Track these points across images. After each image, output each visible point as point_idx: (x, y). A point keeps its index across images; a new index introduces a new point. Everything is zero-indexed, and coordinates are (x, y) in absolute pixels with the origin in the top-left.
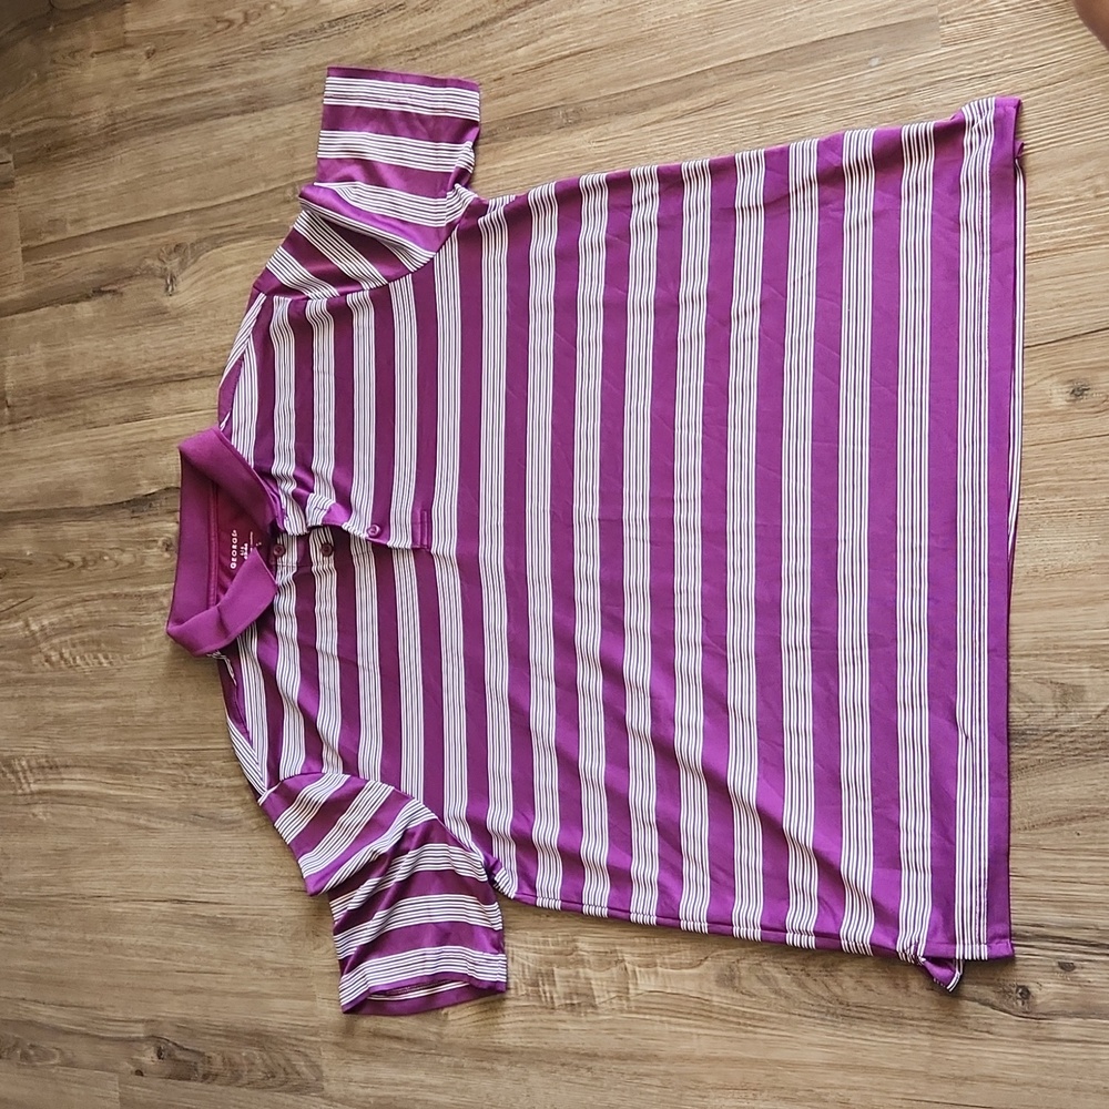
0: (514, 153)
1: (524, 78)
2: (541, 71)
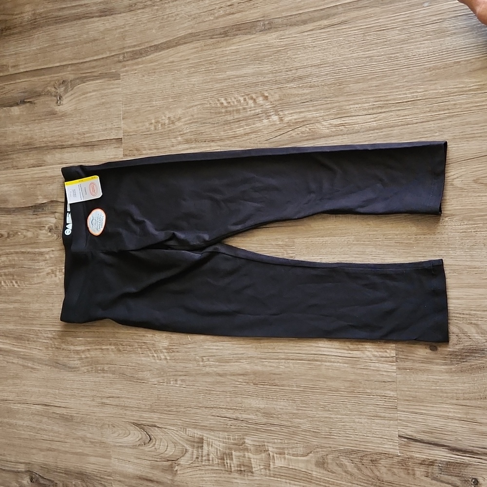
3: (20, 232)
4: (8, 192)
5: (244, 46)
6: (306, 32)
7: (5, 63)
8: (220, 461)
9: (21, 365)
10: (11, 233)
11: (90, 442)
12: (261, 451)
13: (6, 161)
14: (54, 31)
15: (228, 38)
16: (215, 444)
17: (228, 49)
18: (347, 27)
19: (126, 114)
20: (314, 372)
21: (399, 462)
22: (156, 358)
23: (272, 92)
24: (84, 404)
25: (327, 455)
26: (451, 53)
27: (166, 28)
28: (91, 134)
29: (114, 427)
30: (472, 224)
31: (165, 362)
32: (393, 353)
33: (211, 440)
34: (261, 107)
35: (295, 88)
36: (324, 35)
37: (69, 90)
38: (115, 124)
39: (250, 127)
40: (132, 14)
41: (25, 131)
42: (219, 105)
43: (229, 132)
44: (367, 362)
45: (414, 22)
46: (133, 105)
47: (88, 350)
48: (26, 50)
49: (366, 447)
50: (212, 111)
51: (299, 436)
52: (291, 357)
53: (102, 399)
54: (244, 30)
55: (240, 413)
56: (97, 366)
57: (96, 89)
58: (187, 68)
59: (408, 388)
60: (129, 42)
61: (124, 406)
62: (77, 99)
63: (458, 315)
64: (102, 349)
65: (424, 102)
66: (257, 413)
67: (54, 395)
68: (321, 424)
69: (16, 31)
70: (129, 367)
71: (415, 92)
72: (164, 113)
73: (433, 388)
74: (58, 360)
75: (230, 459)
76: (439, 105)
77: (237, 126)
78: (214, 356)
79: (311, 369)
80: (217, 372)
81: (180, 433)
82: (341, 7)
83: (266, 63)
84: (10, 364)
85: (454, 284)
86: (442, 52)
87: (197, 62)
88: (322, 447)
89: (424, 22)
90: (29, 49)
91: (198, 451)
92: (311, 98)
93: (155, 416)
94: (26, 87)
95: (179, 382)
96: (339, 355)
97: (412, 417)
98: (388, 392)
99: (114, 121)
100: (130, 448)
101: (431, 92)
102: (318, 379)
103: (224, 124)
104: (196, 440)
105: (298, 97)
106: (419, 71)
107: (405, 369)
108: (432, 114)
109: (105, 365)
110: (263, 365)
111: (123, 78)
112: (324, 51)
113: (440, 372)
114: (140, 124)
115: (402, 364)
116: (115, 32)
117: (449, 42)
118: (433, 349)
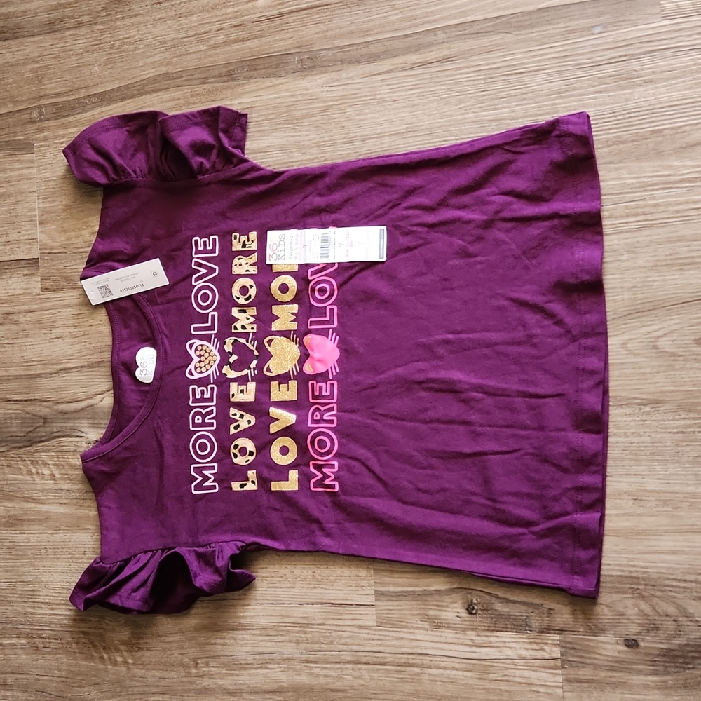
0: (251, 91)
1: (262, 26)
2: (279, 21)
5: (265, 97)
6: (379, 74)
15: (236, 83)
18: (454, 66)
19: (47, 216)
20: (408, 687)
22: (107, 661)
26: (646, 114)
27: (120, 64)
30: (694, 419)
31: (124, 669)
32: (557, 652)
38: (24, 233)
40: (55, 36)
44: (507, 669)
45: (576, 60)
52: (364, 660)
54: (265, 68)
60: (50, 86)
63: (675, 583)
70: (54, 679)
76: (626, 206)
78: (218, 657)
79: (403, 681)
80: (224, 686)
82: (441, 32)
83: (307, 128)
85: (665, 526)
86: (628, 113)
89: (595, 60)
96: (455, 654)
99: (24, 228)
101: (612, 183)
107: (580, 681)
108: (615, 222)
109: (8, 675)
110: (311, 674)
111: (40, 151)
112: (412, 109)
113: (647, 687)
114: (73, 234)
115: (572, 673)
116: (23, 69)
117: (641, 96)
118: (632, 644)
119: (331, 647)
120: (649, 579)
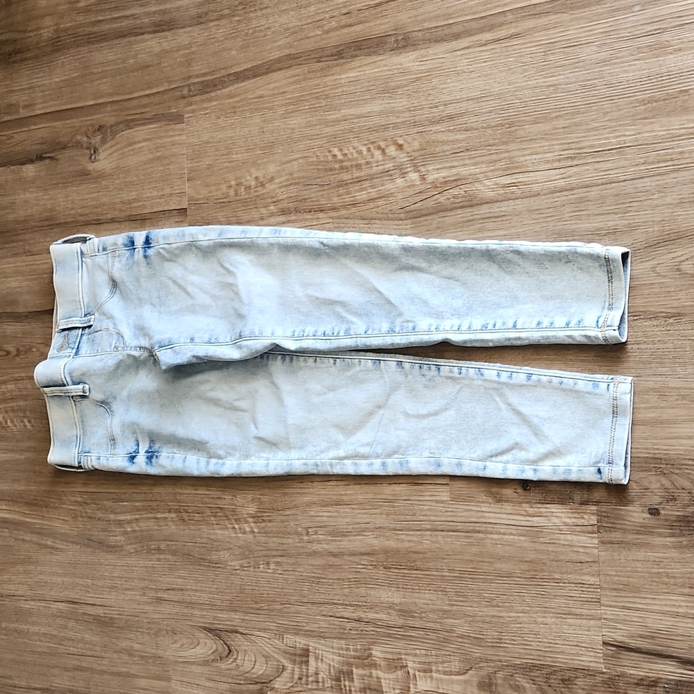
3: (35, 347)
4: (18, 290)
5: (367, 72)
6: (459, 50)
7: (13, 102)
8: (334, 682)
9: (35, 543)
10: (21, 349)
11: (139, 656)
12: (396, 667)
13: (15, 244)
14: (85, 55)
15: (344, 61)
16: (326, 658)
17: (343, 76)
18: (519, 42)
19: (193, 173)
20: (474, 550)
21: (604, 682)
22: (238, 531)
23: (409, 139)
24: (131, 600)
25: (495, 672)
26: (676, 77)
27: (252, 49)
28: (140, 203)
29: (175, 634)
31: (251, 536)
32: (594, 520)
33: (320, 652)
34: (393, 160)
35: (444, 131)
36: (486, 55)
37: (108, 139)
38: (176, 188)
39: (376, 189)
40: (202, 27)
41: (43, 199)
42: (330, 158)
43: (345, 197)
45: (619, 34)
46: (204, 160)
47: (137, 519)
48: (46, 82)
49: (554, 660)
50: (320, 167)
51: (453, 644)
52: (440, 528)
53: (157, 592)
54: (367, 48)
55: (365, 612)
56: (150, 543)
57: (148, 137)
58: (283, 105)
59: (617, 571)
60: (197, 68)
61: (190, 603)
62: (121, 152)
63: (690, 462)
64: (156, 518)
65: (635, 150)
66: (390, 611)
67: (85, 587)
68: (485, 626)
69: (29, 55)
70: (197, 545)
71: (622, 135)
72: (248, 171)
73: (654, 570)
74: (92, 535)
75: (349, 681)
76: (658, 154)
77: (357, 188)
78: (325, 526)
79: (470, 544)
80: (329, 550)
81: (274, 642)
82: (510, 14)
83: (401, 96)
84: (20, 542)
85: (684, 416)
86: (661, 77)
87: (298, 97)
88: (487, 661)
89: (633, 34)
90: (48, 82)
91: (301, 669)
92: (467, 146)
93: (237, 616)
94: (45, 136)
95: (272, 566)
96: (513, 523)
97: (622, 614)
98: (587, 578)
99: (175, 184)
100: (199, 665)
101: (646, 135)
102: (480, 559)
103: (339, 187)
104: (299, 652)
105: (448, 145)
106: (628, 104)
107: (612, 543)
108: (648, 167)
109: (161, 542)
110: (398, 539)
111: (189, 121)
112: (486, 79)
113: (665, 546)
114: (214, 188)
115: (607, 536)
116: (176, 55)
117: (671, 62)
118: (654, 512)
119: (415, 518)
120: (670, 459)
